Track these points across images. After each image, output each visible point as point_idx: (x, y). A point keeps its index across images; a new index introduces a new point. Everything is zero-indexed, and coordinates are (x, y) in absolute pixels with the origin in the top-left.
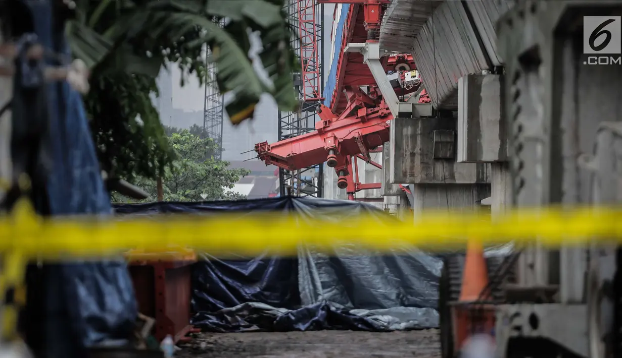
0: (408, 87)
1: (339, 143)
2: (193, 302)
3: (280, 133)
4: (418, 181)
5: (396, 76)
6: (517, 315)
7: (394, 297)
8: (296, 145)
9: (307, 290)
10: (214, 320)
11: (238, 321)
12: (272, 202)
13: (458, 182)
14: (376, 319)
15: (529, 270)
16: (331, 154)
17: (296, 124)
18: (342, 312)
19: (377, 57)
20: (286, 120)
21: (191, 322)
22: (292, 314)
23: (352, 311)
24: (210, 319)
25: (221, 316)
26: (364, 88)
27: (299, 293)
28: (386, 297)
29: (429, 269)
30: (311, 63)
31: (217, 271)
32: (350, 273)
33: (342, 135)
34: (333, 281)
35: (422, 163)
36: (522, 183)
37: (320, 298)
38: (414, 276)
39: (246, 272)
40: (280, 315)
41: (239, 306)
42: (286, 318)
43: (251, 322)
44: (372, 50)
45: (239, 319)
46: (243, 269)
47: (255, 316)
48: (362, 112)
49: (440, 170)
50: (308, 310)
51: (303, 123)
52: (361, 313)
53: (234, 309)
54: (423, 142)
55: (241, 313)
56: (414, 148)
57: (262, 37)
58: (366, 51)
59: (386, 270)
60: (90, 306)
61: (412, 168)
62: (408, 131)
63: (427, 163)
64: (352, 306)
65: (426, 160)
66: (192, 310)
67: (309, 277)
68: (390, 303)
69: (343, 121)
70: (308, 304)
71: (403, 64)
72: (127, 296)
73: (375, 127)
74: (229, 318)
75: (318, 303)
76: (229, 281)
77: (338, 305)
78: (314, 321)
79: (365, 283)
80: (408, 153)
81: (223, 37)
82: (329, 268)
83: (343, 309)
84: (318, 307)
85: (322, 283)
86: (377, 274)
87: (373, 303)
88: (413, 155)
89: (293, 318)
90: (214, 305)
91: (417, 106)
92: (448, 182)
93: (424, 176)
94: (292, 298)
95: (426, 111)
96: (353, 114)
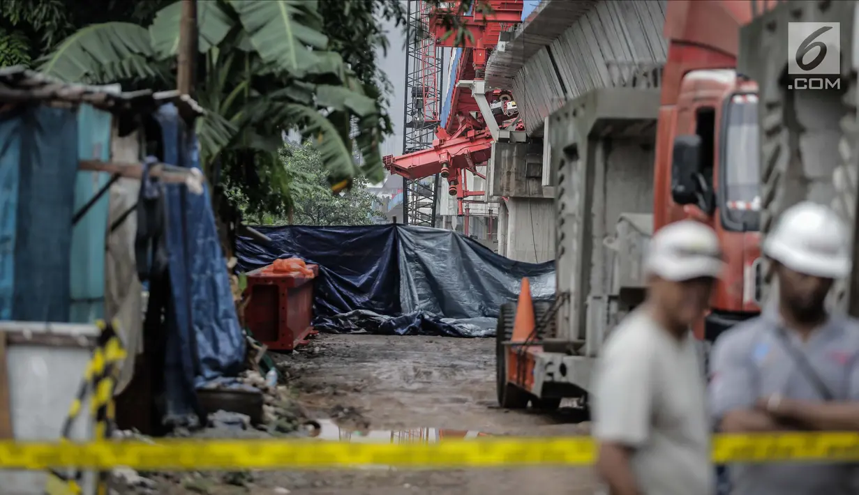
0: (509, 114)
1: (451, 158)
2: (314, 307)
3: (405, 146)
4: (512, 194)
5: (499, 105)
6: (550, 363)
7: (477, 308)
8: (416, 159)
9: (407, 301)
10: (330, 323)
11: (349, 324)
12: (380, 229)
13: (545, 196)
14: (461, 327)
15: (565, 321)
16: (445, 167)
17: (418, 140)
18: (434, 321)
19: (483, 92)
20: (410, 136)
21: (312, 324)
22: (394, 321)
23: (442, 320)
24: (327, 322)
25: (336, 320)
26: (473, 114)
27: (400, 303)
28: (470, 308)
29: (506, 287)
30: (432, 90)
31: (334, 283)
32: (442, 287)
33: (454, 151)
34: (429, 294)
35: (516, 180)
36: (563, 251)
37: (417, 307)
38: (493, 292)
39: (357, 284)
40: (384, 321)
41: (351, 313)
42: (388, 324)
43: (360, 325)
44: (479, 87)
45: (351, 323)
46: (355, 281)
47: (363, 321)
48: (471, 134)
49: (532, 186)
50: (406, 317)
51: (424, 138)
52: (449, 321)
53: (346, 314)
54: (517, 163)
55: (352, 318)
56: (510, 168)
57: (359, 123)
58: (474, 87)
59: (472, 287)
60: (205, 350)
61: (508, 184)
62: (506, 153)
63: (520, 181)
64: (443, 315)
65: (519, 178)
66: (313, 314)
67: (408, 290)
68: (473, 313)
69: (455, 140)
70: (407, 313)
71: (506, 95)
72: (237, 342)
73: (481, 146)
74: (343, 322)
75: (416, 312)
76: (344, 291)
77: (431, 314)
78: (411, 327)
79: (454, 297)
80: (505, 172)
81: (327, 125)
82: (424, 283)
83: (435, 317)
84: (414, 315)
85: (419, 295)
86: (463, 289)
87: (459, 313)
88: (509, 173)
89: (394, 324)
90: (331, 311)
91: (514, 134)
92: (536, 196)
93: (518, 191)
94: (393, 306)
95: (522, 137)
96: (463, 134)
